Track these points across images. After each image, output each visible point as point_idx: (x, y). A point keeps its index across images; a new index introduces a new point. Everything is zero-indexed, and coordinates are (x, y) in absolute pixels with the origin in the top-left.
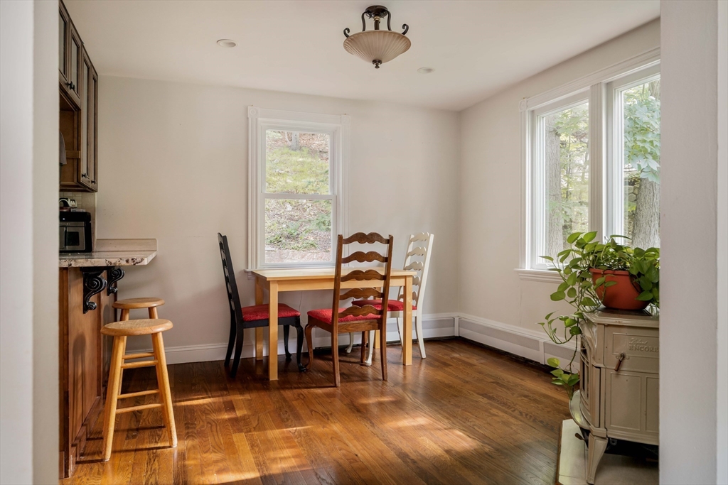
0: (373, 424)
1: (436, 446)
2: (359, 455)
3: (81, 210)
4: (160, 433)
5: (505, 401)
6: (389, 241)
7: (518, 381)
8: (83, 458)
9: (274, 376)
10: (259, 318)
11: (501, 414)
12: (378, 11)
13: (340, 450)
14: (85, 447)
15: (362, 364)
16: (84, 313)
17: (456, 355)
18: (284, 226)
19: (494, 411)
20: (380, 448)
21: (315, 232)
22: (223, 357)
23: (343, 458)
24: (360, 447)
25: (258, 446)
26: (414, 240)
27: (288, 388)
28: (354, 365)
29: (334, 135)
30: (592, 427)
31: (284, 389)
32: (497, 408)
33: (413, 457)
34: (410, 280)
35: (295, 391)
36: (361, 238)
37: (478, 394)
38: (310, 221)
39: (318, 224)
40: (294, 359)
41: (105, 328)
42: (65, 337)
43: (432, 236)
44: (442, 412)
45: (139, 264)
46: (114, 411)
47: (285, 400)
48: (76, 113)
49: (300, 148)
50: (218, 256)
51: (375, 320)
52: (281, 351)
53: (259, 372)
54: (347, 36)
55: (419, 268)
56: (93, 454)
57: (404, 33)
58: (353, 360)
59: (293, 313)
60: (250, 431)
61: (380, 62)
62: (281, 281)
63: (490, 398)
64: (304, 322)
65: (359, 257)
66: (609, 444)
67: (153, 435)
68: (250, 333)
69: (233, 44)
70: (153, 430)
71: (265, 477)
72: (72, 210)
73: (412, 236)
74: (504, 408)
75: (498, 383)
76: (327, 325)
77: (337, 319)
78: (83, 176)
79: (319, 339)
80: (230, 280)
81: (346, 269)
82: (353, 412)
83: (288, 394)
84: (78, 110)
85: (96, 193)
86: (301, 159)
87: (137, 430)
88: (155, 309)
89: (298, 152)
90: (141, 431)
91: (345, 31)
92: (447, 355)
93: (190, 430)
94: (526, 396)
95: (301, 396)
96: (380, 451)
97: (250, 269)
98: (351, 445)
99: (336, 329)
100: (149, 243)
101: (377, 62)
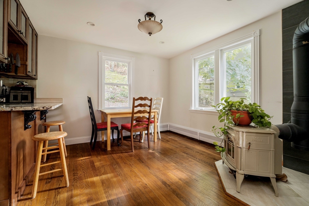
0: (149, 168)
1: (175, 177)
2: (147, 184)
3: (30, 86)
4: (61, 179)
5: (192, 155)
6: (151, 100)
7: (193, 146)
8: (22, 198)
9: (109, 148)
10: (103, 127)
11: (193, 160)
12: (150, 15)
13: (139, 182)
14: (24, 190)
15: (140, 142)
16: (25, 130)
17: (170, 137)
18: (110, 95)
19: (190, 159)
20: (155, 180)
21: (120, 97)
22: (89, 141)
23: (141, 186)
24: (147, 180)
25: (105, 183)
26: (156, 100)
27: (115, 153)
28: (137, 142)
29: (129, 63)
30: (237, 170)
31: (113, 154)
32: (190, 158)
33: (168, 184)
34: (156, 113)
35: (117, 154)
36: (141, 99)
37: (182, 152)
38: (118, 93)
39: (121, 94)
40: (116, 141)
41: (34, 137)
42: (9, 144)
43: (163, 98)
44: (173, 161)
45: (49, 109)
46: (38, 174)
47: (114, 159)
48: (25, 46)
49: (114, 71)
50: (87, 105)
51: (146, 127)
52: (111, 138)
53: (103, 146)
54: (139, 22)
55: (159, 109)
56: (28, 194)
57: (161, 23)
58: (136, 140)
59: (116, 125)
60: (101, 175)
61: (151, 33)
62: (111, 114)
63: (187, 154)
64: (120, 128)
65: (140, 105)
66: (245, 176)
67: (58, 181)
68: (99, 133)
69: (93, 25)
70: (58, 178)
71: (109, 200)
72: (25, 86)
73: (155, 98)
74: (193, 158)
75: (187, 148)
76: (129, 130)
77: (133, 127)
78: (28, 72)
79: (125, 133)
80: (92, 113)
81: (136, 110)
82: (141, 163)
83: (115, 156)
84: (27, 45)
85: (37, 80)
86: (114, 74)
87: (51, 178)
88: (61, 126)
89: (113, 72)
90: (53, 179)
91: (139, 20)
92: (167, 137)
93: (75, 177)
94: (198, 152)
95: (120, 157)
96: (155, 181)
97: (99, 110)
98: (143, 179)
99: (132, 131)
100: (60, 100)
101: (150, 34)
